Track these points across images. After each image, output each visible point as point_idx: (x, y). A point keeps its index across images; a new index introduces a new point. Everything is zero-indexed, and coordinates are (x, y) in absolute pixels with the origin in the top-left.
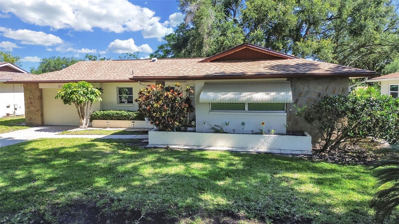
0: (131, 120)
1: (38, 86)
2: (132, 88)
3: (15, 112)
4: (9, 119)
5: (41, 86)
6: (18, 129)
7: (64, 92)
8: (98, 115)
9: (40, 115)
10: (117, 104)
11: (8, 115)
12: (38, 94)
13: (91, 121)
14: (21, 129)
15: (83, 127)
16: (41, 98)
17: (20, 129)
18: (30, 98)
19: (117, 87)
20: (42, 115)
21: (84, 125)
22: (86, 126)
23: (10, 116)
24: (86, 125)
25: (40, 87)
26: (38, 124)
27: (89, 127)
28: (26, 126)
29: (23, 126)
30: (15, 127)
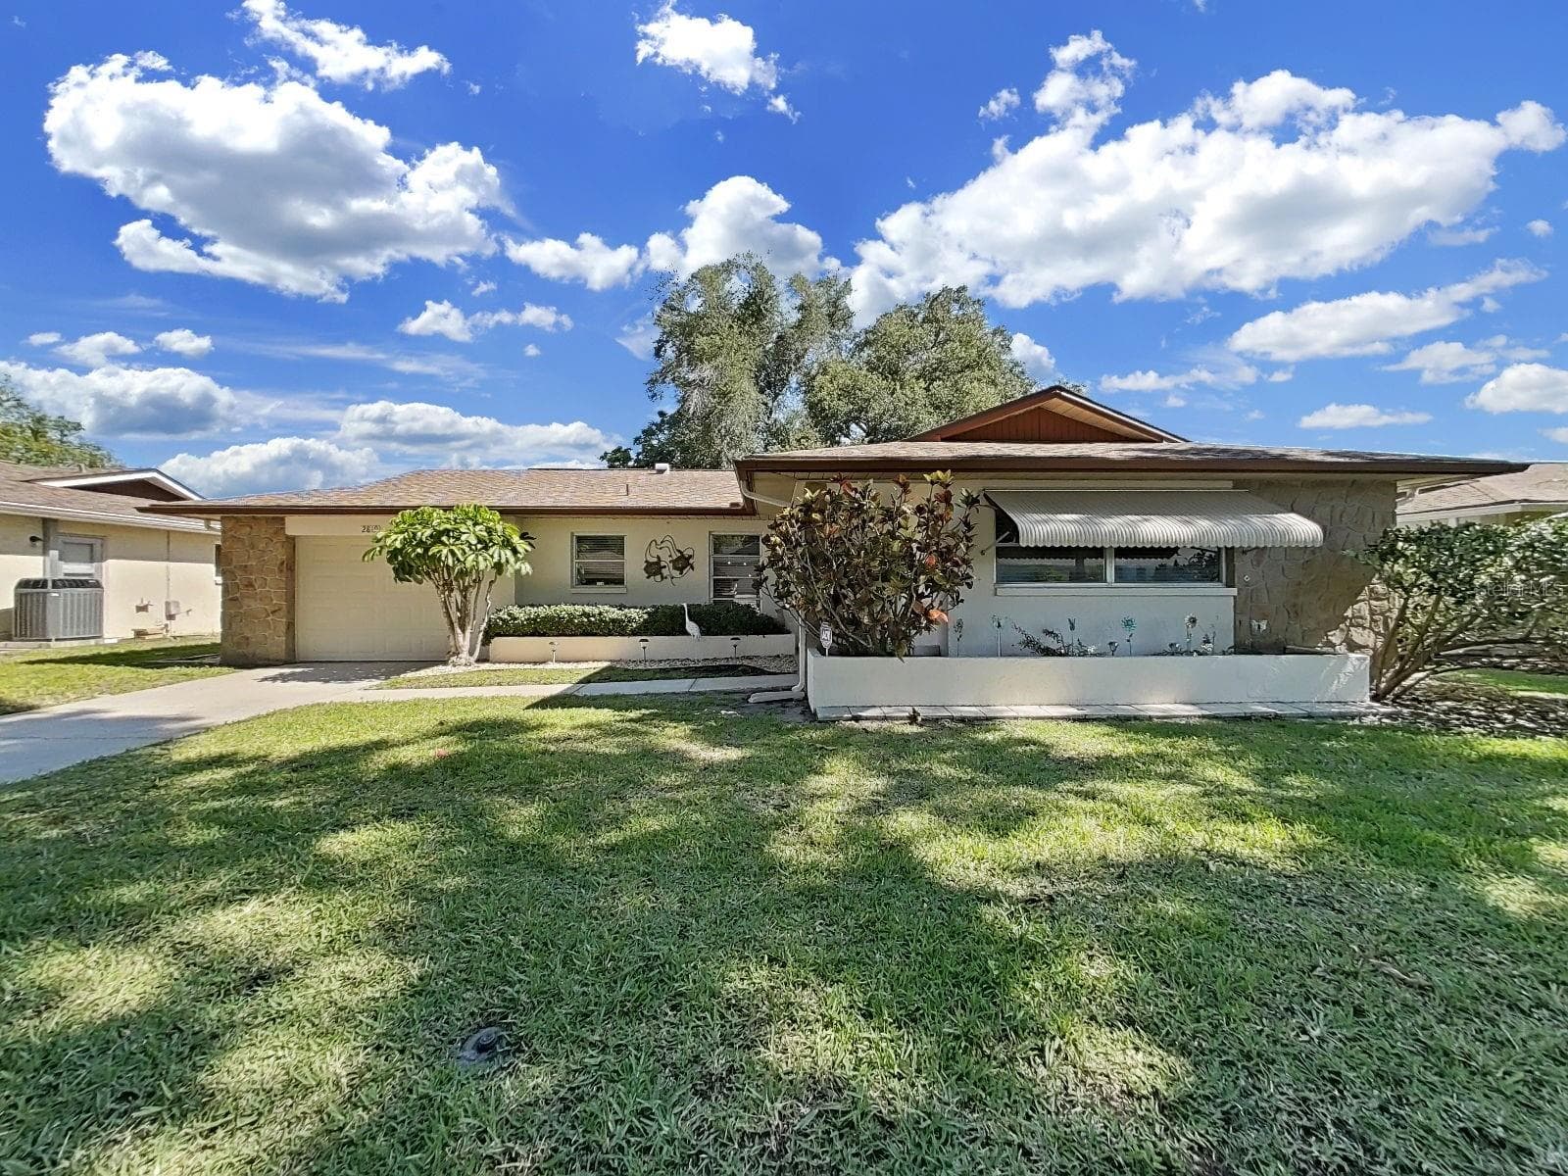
0: (634, 633)
1: (283, 529)
2: (622, 538)
3: (166, 625)
4: (144, 646)
5: (294, 526)
6: (190, 677)
7: (401, 536)
8: (516, 619)
9: (283, 628)
10: (572, 587)
11: (140, 634)
12: (280, 554)
13: (486, 641)
14: (207, 676)
15: (463, 661)
16: (289, 567)
17: (201, 677)
18: (246, 566)
19: (572, 534)
20: (291, 626)
21: (465, 655)
22: (473, 659)
23: (147, 638)
24: (471, 653)
25: (289, 532)
26: (271, 657)
27: (478, 661)
28: (221, 665)
29: (211, 665)
30: (177, 668)
